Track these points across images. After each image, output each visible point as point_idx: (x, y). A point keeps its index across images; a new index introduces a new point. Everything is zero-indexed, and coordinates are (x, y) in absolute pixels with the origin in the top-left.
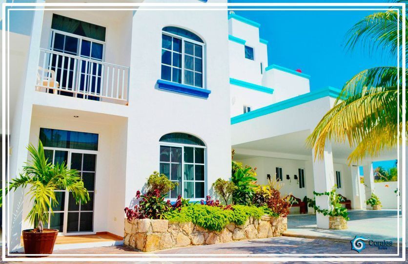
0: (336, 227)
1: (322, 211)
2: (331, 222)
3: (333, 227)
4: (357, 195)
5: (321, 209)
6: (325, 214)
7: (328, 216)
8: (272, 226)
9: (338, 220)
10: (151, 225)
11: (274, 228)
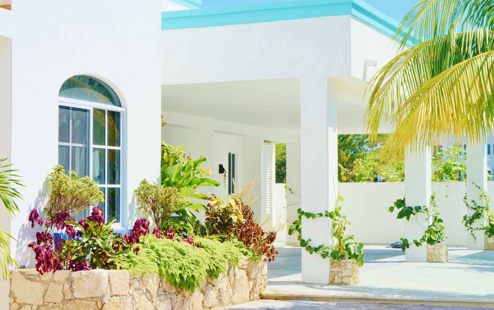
0: (344, 280)
1: (316, 250)
2: (335, 270)
3: (337, 280)
4: (268, 211)
5: (314, 244)
6: (324, 256)
7: (328, 259)
8: (249, 279)
9: (349, 266)
10: (109, 281)
11: (252, 283)
